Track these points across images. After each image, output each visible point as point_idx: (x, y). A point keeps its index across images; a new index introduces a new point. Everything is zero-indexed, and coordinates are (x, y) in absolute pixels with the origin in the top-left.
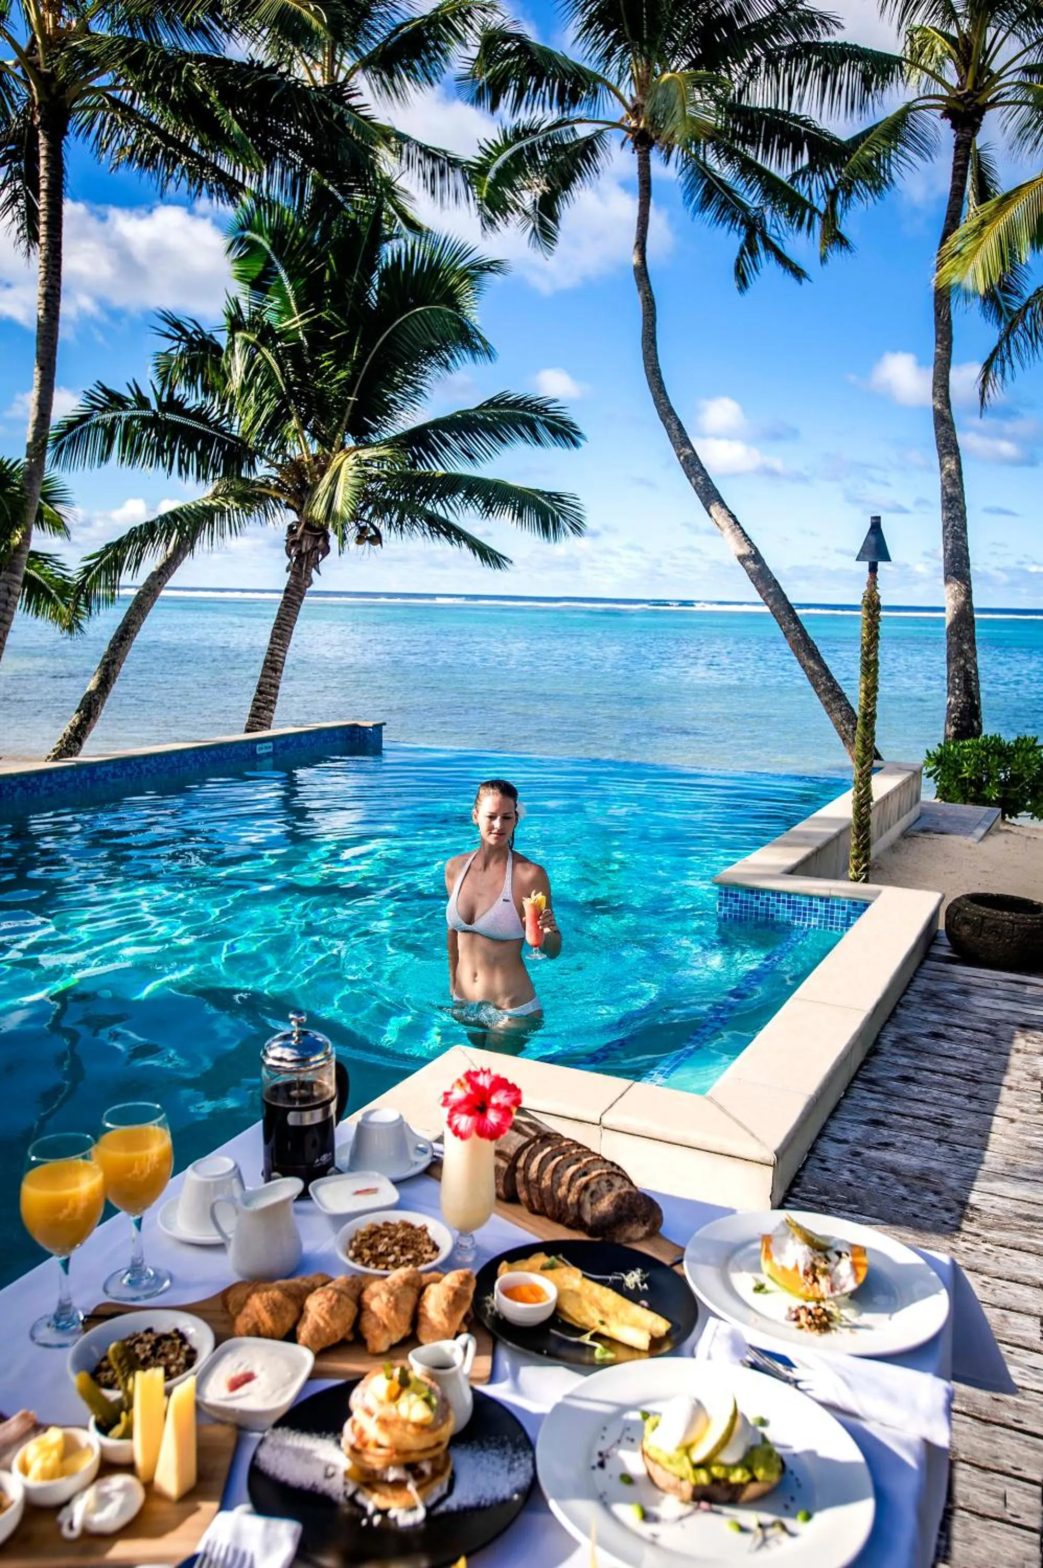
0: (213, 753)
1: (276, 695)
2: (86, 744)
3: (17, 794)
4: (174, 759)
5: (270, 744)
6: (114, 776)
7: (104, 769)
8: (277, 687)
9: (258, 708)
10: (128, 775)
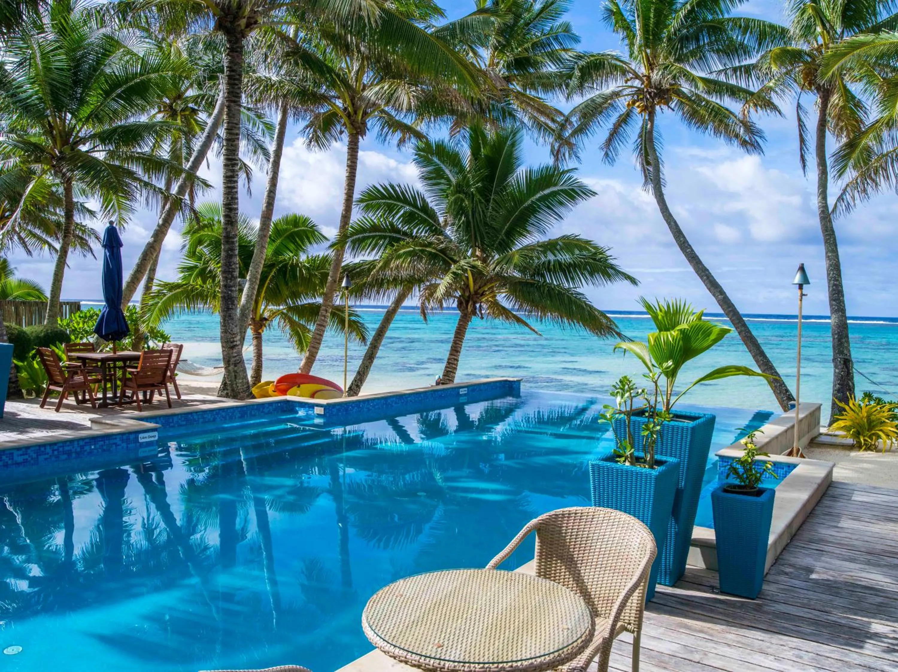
0: (440, 393)
1: (457, 365)
2: (362, 388)
3: (354, 410)
4: (422, 395)
5: (466, 389)
6: (396, 403)
7: (392, 399)
8: (457, 360)
9: (447, 371)
10: (403, 403)
